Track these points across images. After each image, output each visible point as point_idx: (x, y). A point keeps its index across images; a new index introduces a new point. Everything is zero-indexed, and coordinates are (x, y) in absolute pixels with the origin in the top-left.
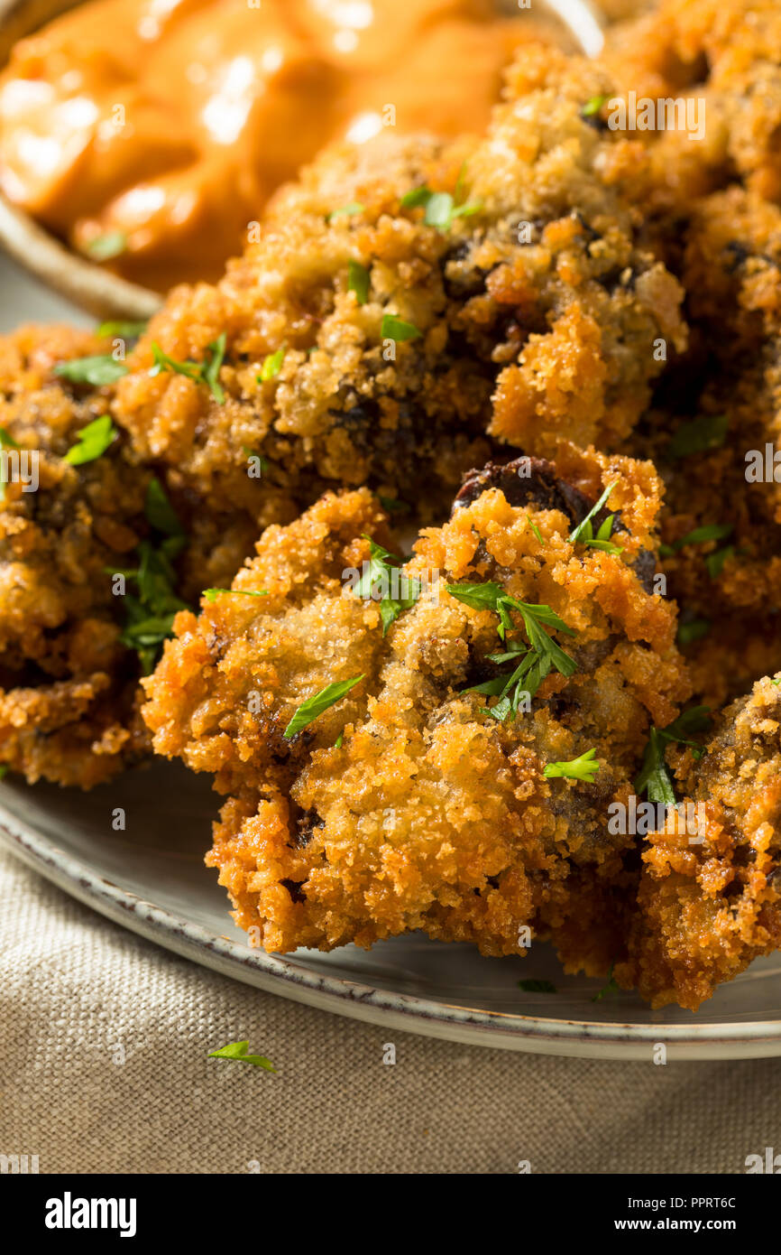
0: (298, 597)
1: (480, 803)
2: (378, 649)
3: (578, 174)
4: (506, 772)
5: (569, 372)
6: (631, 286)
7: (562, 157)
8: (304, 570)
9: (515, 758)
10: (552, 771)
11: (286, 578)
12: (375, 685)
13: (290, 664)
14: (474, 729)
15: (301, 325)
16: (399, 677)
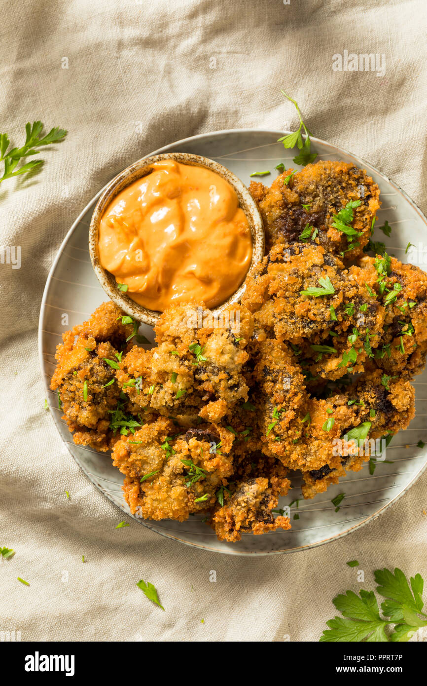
0: (149, 444)
1: (179, 505)
2: (165, 462)
3: (230, 360)
4: (186, 499)
5: (217, 416)
6: (236, 391)
7: (226, 358)
8: (150, 439)
9: (189, 496)
10: (197, 500)
11: (146, 439)
12: (162, 471)
13: (144, 462)
14: (182, 488)
15: (160, 381)
16: (168, 471)
